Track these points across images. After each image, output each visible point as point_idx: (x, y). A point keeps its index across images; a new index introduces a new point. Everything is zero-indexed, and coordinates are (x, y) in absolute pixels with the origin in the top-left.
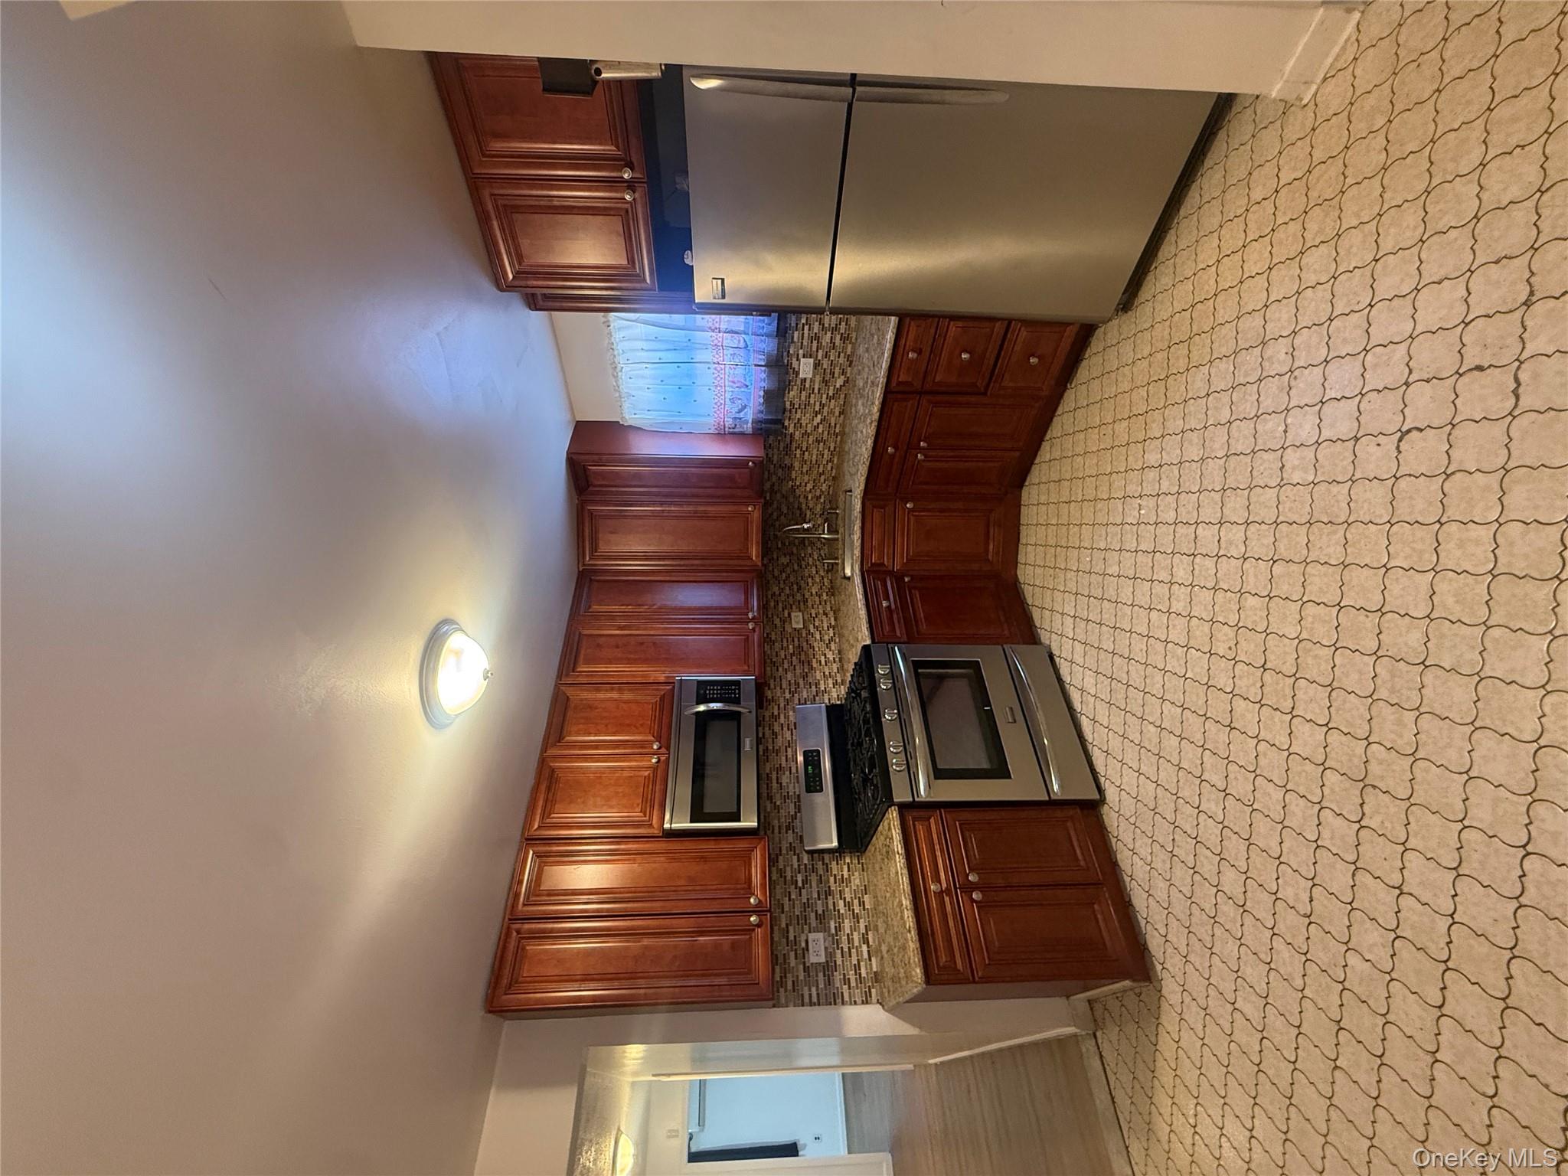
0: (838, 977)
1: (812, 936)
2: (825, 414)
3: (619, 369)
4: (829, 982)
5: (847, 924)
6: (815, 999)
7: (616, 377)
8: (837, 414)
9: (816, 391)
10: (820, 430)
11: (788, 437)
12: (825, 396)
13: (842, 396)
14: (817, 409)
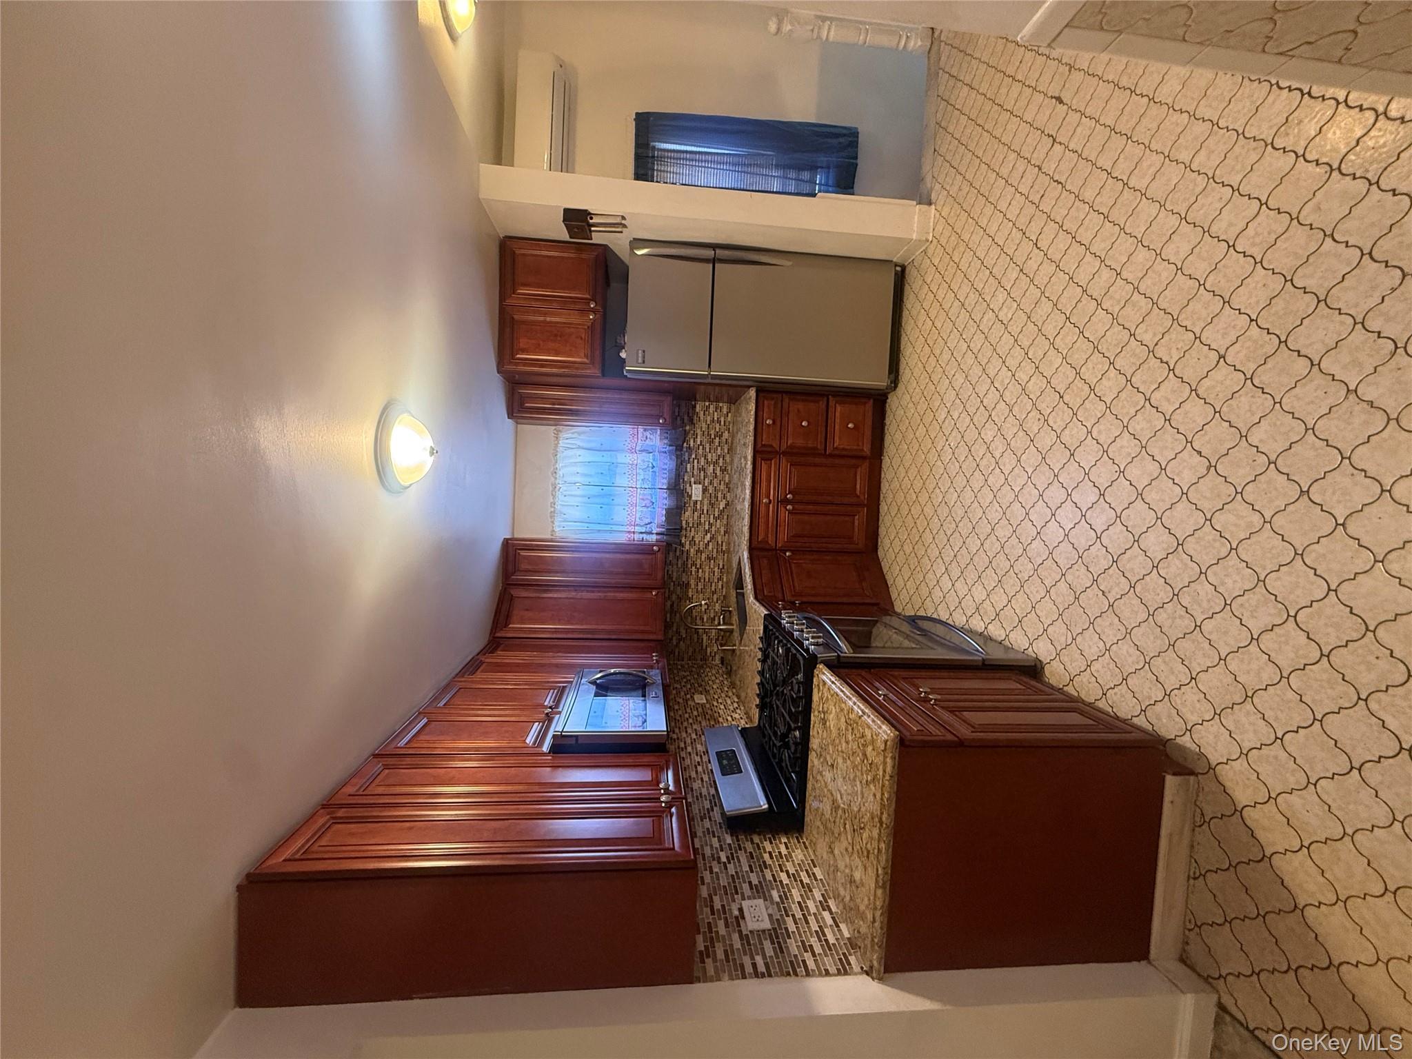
0: (793, 946)
2: (713, 533)
3: (558, 488)
5: (796, 894)
7: (554, 496)
8: (722, 533)
9: (705, 512)
10: (710, 548)
11: (685, 554)
12: (712, 516)
13: (725, 517)
14: (707, 528)
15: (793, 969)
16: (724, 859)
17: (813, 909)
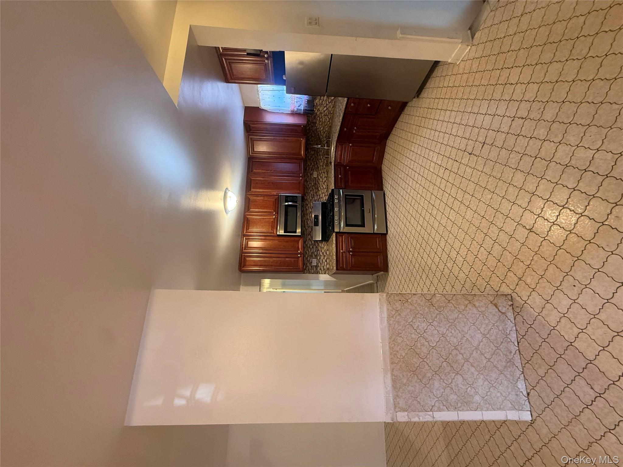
0: (319, 269)
1: (313, 260)
2: (328, 107)
3: (259, 92)
4: (316, 269)
5: (322, 257)
6: (313, 272)
7: (258, 94)
8: (332, 107)
9: (325, 100)
10: (326, 112)
11: (315, 114)
12: (328, 102)
13: (334, 102)
14: (325, 105)
15: (318, 273)
16: (311, 248)
17: (324, 262)
